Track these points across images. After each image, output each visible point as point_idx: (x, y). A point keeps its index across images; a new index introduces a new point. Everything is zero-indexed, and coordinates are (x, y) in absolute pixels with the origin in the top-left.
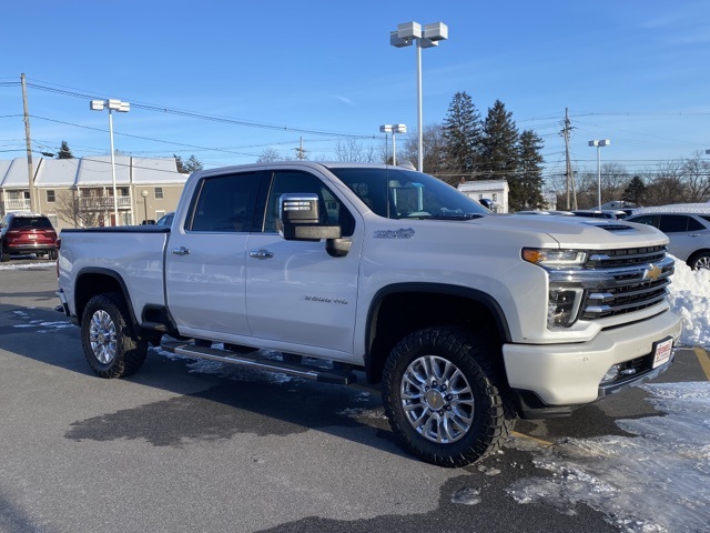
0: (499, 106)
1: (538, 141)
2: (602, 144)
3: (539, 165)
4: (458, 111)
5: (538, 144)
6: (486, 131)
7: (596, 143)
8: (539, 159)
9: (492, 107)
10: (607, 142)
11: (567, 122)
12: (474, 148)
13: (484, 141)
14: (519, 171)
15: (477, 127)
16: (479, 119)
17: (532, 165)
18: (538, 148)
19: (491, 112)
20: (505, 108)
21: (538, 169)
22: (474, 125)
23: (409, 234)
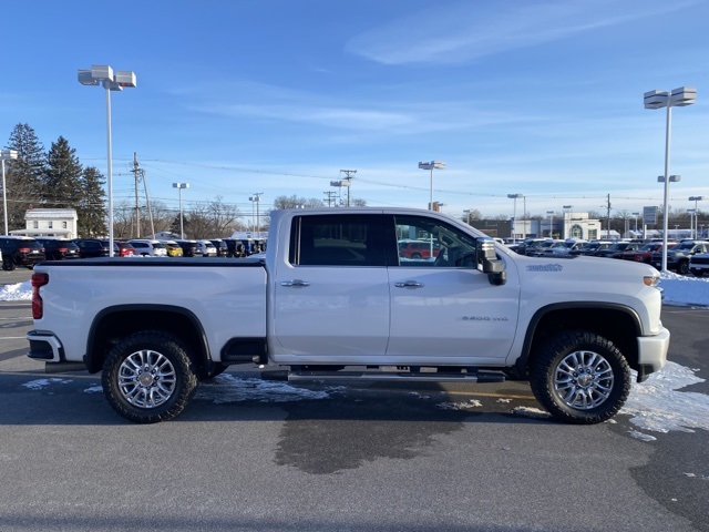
0: (62, 142)
1: (100, 177)
2: (183, 186)
3: (102, 198)
4: (20, 141)
5: (100, 180)
6: (50, 163)
7: (179, 186)
8: (102, 193)
9: (56, 142)
10: (188, 186)
11: (136, 164)
12: (38, 177)
13: (48, 172)
14: (83, 203)
15: (41, 158)
16: (43, 151)
17: (95, 197)
18: (101, 183)
19: (54, 146)
20: (69, 144)
21: (101, 201)
22: (38, 156)
23: (559, 268)
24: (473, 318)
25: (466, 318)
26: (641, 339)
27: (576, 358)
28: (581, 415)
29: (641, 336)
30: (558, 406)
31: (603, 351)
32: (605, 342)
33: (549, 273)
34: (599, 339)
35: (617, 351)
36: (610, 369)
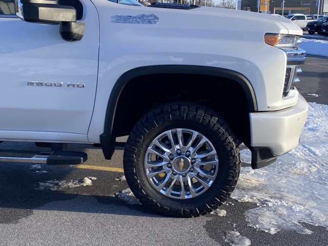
23: (153, 19)
24: (41, 84)
25: (32, 84)
26: (253, 116)
27: (171, 138)
28: (175, 206)
29: (254, 111)
30: (147, 195)
31: (205, 129)
32: (208, 118)
33: (141, 26)
34: (201, 113)
35: (222, 130)
36: (214, 152)
